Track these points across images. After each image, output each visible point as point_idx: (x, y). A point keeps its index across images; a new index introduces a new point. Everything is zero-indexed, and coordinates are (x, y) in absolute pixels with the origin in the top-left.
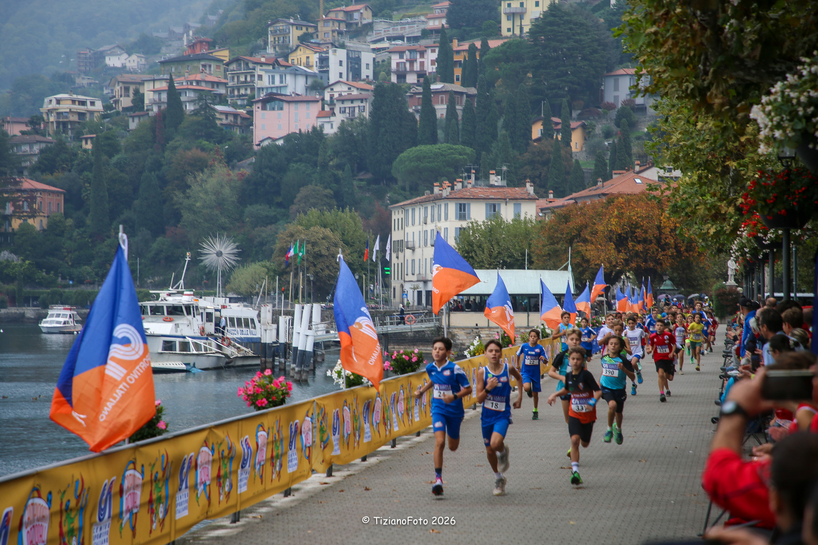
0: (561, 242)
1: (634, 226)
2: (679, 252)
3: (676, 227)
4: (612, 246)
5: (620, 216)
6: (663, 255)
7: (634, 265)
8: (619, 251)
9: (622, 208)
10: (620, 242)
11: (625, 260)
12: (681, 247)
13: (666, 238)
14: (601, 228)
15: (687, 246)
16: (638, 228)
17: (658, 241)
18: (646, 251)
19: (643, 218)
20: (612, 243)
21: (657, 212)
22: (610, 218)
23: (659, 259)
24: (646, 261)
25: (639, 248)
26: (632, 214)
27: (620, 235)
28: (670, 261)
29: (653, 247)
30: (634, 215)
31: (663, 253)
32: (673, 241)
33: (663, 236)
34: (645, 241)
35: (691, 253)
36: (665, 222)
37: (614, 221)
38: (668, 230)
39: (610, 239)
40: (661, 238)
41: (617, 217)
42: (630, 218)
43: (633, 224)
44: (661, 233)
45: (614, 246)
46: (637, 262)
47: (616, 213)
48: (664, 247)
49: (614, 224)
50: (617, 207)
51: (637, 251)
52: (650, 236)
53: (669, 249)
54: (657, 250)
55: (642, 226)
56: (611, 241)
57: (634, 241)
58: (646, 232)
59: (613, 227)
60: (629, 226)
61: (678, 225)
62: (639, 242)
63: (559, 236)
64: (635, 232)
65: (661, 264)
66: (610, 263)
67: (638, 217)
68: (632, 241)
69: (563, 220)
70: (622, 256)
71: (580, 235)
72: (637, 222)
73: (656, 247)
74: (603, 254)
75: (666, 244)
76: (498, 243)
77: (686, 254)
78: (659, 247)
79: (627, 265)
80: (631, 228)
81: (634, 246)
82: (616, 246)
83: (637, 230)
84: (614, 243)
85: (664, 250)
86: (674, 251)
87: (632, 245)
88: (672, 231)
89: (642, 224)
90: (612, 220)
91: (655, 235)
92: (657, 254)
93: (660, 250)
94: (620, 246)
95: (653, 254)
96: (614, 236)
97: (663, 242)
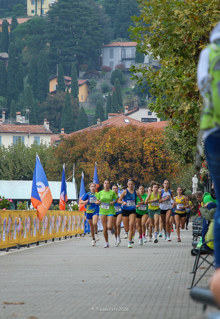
0: (68, 162)
1: (123, 149)
2: (156, 169)
3: (154, 150)
4: (106, 164)
5: (113, 141)
6: (145, 172)
8: (112, 168)
9: (114, 135)
10: (113, 161)
11: (117, 175)
12: (158, 166)
13: (147, 159)
14: (97, 150)
15: (162, 165)
16: (126, 150)
17: (141, 161)
18: (132, 168)
19: (130, 143)
20: (106, 162)
21: (140, 138)
23: (142, 175)
25: (127, 165)
26: (122, 139)
27: (112, 155)
29: (137, 165)
30: (123, 141)
31: (145, 170)
32: (152, 161)
33: (145, 157)
34: (131, 160)
35: (165, 170)
36: (146, 147)
38: (148, 153)
39: (105, 159)
40: (143, 159)
41: (110, 141)
43: (122, 147)
44: (143, 155)
45: (108, 164)
46: (125, 176)
47: (110, 139)
48: (145, 165)
49: (108, 147)
50: (111, 134)
51: (125, 168)
52: (135, 157)
53: (149, 167)
54: (140, 168)
55: (129, 149)
56: (105, 161)
57: (123, 161)
58: (132, 153)
59: (107, 150)
60: (119, 149)
61: (156, 149)
62: (127, 162)
63: (67, 156)
64: (124, 154)
67: (126, 142)
68: (121, 160)
69: (70, 145)
70: (114, 172)
71: (82, 156)
72: (125, 146)
73: (140, 166)
75: (147, 163)
76: (20, 163)
77: (161, 171)
78: (141, 165)
79: (118, 179)
80: (121, 150)
81: (123, 164)
82: (109, 164)
83: (125, 152)
84: (108, 162)
85: (146, 168)
86: (153, 168)
87: (122, 163)
88: (151, 153)
89: (129, 147)
90: (107, 144)
91: (139, 156)
92: (140, 171)
93: (142, 168)
94: (112, 164)
95: (138, 170)
96: (108, 157)
97: (145, 162)
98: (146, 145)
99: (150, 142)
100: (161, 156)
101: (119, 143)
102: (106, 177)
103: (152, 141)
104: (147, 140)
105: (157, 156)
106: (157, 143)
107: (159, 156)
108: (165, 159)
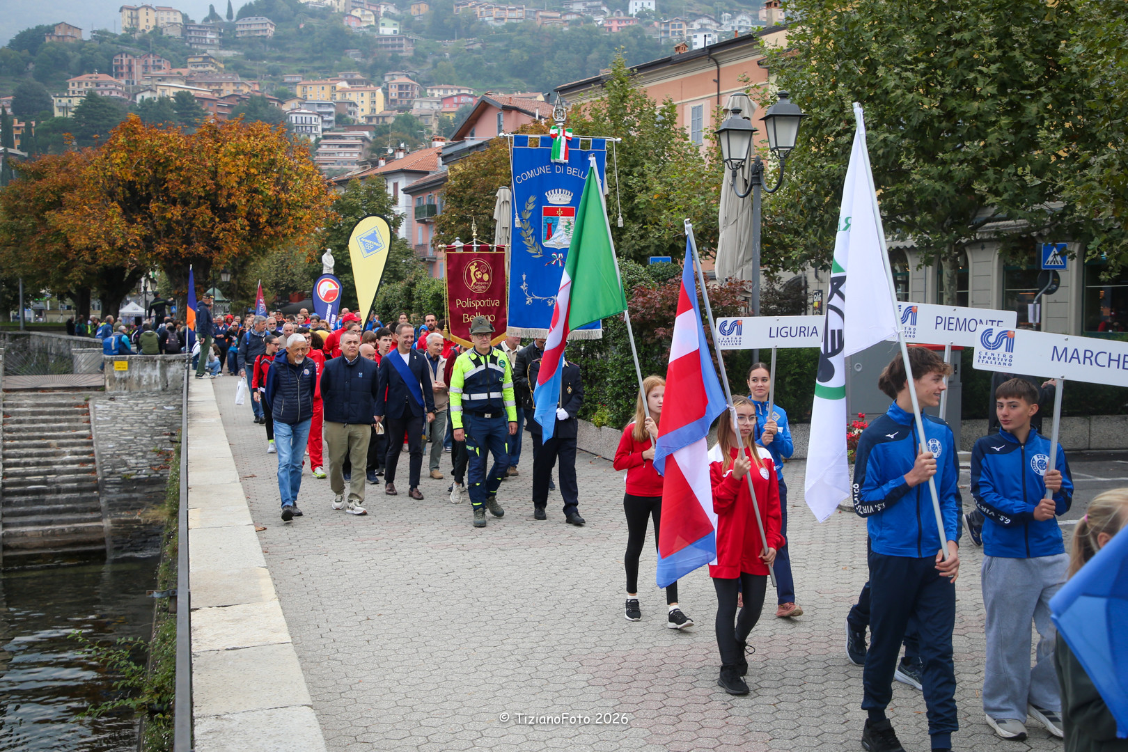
1: (160, 165)
2: (254, 225)
3: (249, 174)
4: (115, 209)
6: (224, 230)
8: (131, 221)
11: (146, 239)
12: (259, 215)
13: (229, 196)
16: (171, 171)
17: (214, 200)
18: (189, 221)
20: (115, 204)
23: (217, 238)
24: (187, 241)
25: (176, 212)
27: (130, 186)
28: (237, 241)
29: (205, 213)
30: (161, 146)
31: (227, 226)
32: (243, 201)
33: (224, 192)
35: (280, 229)
36: (226, 164)
37: (119, 157)
38: (233, 179)
39: (112, 194)
40: (218, 195)
42: (151, 150)
43: (158, 163)
44: (219, 186)
45: (119, 210)
46: (170, 243)
47: (122, 140)
48: (225, 213)
51: (169, 220)
53: (236, 218)
54: (212, 220)
55: (179, 169)
56: (112, 201)
57: (163, 200)
58: (188, 181)
59: (116, 170)
60: (151, 168)
61: (252, 171)
62: (174, 202)
64: (165, 181)
65: (219, 249)
66: (112, 243)
67: (171, 150)
68: (159, 199)
70: (137, 231)
72: (167, 159)
73: (209, 212)
75: (234, 207)
77: (269, 230)
78: (215, 213)
79: (149, 248)
80: (155, 172)
81: (162, 210)
82: (124, 210)
83: (169, 176)
84: (119, 203)
85: (226, 221)
86: (246, 223)
87: (159, 207)
88: (241, 181)
89: (178, 163)
90: (114, 155)
91: (208, 188)
92: (212, 228)
93: (217, 220)
94: (132, 211)
95: (204, 226)
96: (120, 190)
97: (223, 203)
98: (227, 159)
99: (237, 153)
100: (267, 191)
101: (151, 151)
102: (114, 244)
103: (243, 151)
104: (230, 147)
105: (256, 191)
106: (255, 156)
107: (262, 191)
108: (279, 200)
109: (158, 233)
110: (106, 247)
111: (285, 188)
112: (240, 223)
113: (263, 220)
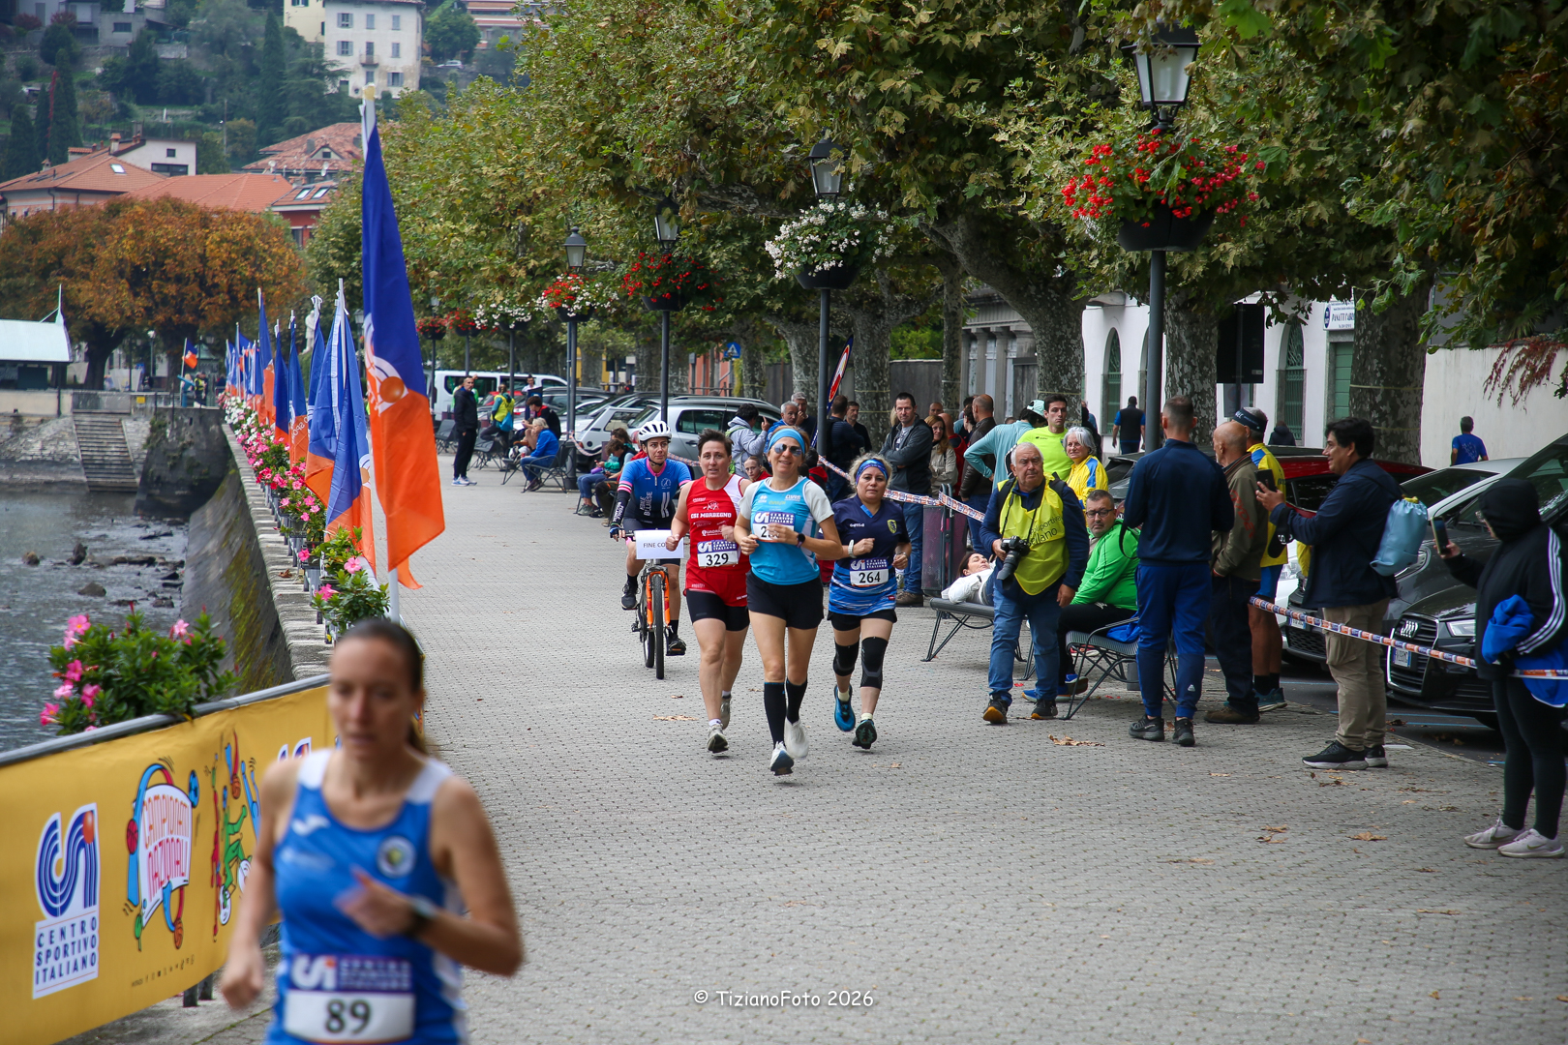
1: (162, 254)
2: (234, 299)
3: (230, 259)
4: (124, 284)
5: (139, 236)
6: (209, 303)
7: (160, 317)
8: (136, 295)
9: (141, 223)
10: (137, 278)
11: (146, 308)
12: (238, 291)
13: (214, 276)
14: (105, 254)
16: (169, 257)
17: (202, 283)
18: (182, 296)
19: (178, 242)
20: (124, 281)
21: (198, 232)
22: (121, 239)
23: (203, 310)
24: (180, 312)
25: (171, 289)
26: (159, 233)
27: (136, 269)
28: (219, 312)
29: (193, 289)
30: (162, 237)
31: (212, 300)
32: (225, 281)
33: (210, 273)
34: (180, 279)
36: (212, 251)
37: (127, 244)
38: (218, 262)
39: (121, 274)
40: (205, 276)
41: (132, 237)
42: (155, 240)
43: (159, 250)
44: (205, 267)
45: (127, 286)
46: (166, 313)
47: (131, 231)
48: (210, 290)
49: (127, 250)
50: (133, 221)
51: (166, 295)
52: (188, 271)
53: (218, 294)
54: (199, 295)
55: (175, 255)
56: (122, 278)
57: (161, 279)
58: (182, 264)
59: (127, 255)
60: (153, 254)
61: (233, 255)
62: (168, 280)
64: (163, 264)
65: (204, 317)
66: (122, 312)
67: (168, 240)
70: (141, 302)
71: (61, 263)
72: (166, 248)
73: (198, 289)
74: (110, 298)
75: (216, 285)
77: (245, 303)
78: (202, 289)
79: (149, 316)
80: (156, 257)
81: (160, 286)
82: (130, 285)
83: (167, 260)
84: (127, 280)
85: (211, 296)
86: (227, 297)
87: (158, 284)
88: (224, 264)
89: (174, 250)
90: (125, 241)
91: (196, 271)
92: (200, 302)
93: (204, 295)
94: (137, 286)
95: (193, 300)
96: (128, 270)
97: (209, 282)
98: (212, 246)
99: (221, 241)
100: (244, 272)
103: (226, 239)
104: (216, 236)
105: (234, 272)
106: (236, 243)
107: (241, 272)
108: (253, 278)
109: (157, 305)
110: (117, 316)
111: (258, 268)
112: (222, 298)
113: (240, 295)
